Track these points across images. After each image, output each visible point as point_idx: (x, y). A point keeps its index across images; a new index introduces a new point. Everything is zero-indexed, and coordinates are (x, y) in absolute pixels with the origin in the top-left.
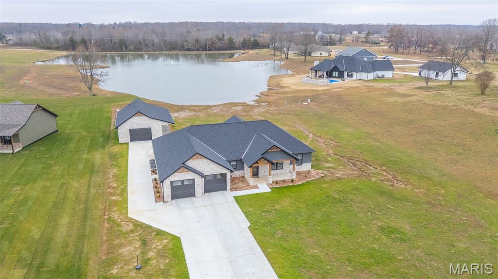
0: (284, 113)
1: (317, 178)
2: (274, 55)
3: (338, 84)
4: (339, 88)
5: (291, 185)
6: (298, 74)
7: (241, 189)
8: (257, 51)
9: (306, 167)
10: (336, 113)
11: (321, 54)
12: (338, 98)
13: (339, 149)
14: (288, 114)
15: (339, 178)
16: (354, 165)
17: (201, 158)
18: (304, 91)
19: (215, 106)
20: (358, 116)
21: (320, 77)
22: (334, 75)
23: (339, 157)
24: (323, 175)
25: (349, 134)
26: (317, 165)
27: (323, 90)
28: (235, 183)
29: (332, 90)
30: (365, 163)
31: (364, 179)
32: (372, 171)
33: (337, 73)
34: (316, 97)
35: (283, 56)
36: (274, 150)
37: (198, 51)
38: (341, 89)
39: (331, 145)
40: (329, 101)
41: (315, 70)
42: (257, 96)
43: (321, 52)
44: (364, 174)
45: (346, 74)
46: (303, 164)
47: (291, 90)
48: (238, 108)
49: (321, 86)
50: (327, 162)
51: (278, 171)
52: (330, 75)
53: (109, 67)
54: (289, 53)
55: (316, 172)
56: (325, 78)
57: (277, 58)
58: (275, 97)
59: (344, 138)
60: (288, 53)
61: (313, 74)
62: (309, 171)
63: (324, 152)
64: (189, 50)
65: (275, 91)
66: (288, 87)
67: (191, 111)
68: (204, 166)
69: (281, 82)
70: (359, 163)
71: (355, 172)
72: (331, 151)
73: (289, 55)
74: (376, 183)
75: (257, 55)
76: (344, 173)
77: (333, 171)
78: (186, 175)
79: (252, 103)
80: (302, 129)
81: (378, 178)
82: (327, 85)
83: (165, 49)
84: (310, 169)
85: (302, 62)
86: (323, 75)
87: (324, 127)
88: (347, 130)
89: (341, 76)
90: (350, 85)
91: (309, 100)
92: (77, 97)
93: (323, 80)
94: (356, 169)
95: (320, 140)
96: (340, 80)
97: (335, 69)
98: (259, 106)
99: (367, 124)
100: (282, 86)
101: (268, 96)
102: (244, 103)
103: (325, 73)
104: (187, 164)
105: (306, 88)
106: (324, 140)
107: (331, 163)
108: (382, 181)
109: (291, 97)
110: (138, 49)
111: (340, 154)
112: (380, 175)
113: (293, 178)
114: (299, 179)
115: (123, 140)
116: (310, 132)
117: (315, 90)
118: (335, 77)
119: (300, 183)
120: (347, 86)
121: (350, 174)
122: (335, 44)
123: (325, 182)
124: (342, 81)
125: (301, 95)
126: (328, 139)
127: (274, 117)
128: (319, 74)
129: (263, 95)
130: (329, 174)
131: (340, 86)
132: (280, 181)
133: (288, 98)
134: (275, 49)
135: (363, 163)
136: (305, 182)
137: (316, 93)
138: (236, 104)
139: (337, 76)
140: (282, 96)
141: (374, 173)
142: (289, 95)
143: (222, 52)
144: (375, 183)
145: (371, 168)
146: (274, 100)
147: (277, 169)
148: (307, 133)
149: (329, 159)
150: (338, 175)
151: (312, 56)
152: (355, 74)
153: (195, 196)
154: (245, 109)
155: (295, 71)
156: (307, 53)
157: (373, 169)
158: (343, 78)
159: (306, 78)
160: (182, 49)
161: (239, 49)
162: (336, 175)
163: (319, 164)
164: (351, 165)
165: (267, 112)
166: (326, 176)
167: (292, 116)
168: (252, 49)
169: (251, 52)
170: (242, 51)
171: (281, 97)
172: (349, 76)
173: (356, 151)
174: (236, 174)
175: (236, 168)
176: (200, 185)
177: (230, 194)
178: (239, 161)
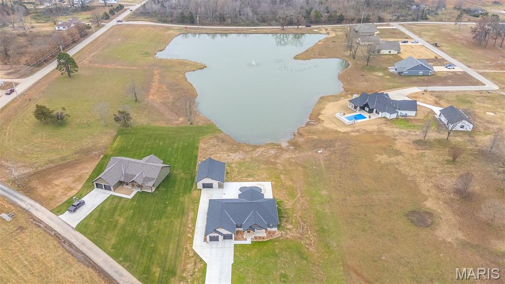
0: (298, 164)
1: (276, 237)
3: (363, 122)
5: (262, 240)
7: (239, 239)
9: (275, 229)
11: (390, 52)
12: (346, 148)
13: (305, 212)
14: (300, 165)
15: (287, 239)
16: (303, 229)
17: (221, 228)
18: (329, 132)
22: (366, 109)
23: (300, 220)
24: (280, 236)
25: (320, 197)
26: (283, 226)
27: (344, 133)
28: (238, 235)
29: (351, 133)
31: (299, 241)
32: (307, 235)
33: (368, 109)
34: (331, 144)
36: (255, 225)
43: (390, 50)
44: (302, 237)
45: (375, 110)
46: (273, 228)
47: (321, 129)
50: (291, 223)
55: (278, 233)
56: (358, 111)
58: (305, 137)
62: (275, 232)
63: (296, 214)
65: (309, 127)
66: (322, 122)
68: (223, 231)
69: (322, 112)
70: (306, 227)
71: (298, 235)
72: (300, 214)
76: (292, 234)
77: (289, 232)
79: (284, 146)
80: (298, 186)
81: (306, 241)
82: (351, 125)
90: (368, 128)
94: (301, 232)
95: (301, 200)
97: (367, 105)
98: (287, 151)
100: (319, 119)
101: (301, 135)
106: (303, 201)
108: (306, 244)
109: (315, 140)
111: (302, 217)
113: (265, 236)
114: (267, 237)
115: (199, 187)
116: (301, 190)
118: (366, 111)
119: (266, 240)
121: (294, 237)
123: (279, 241)
126: (306, 201)
129: (298, 133)
130: (284, 235)
131: (360, 127)
132: (258, 237)
135: (308, 228)
136: (269, 239)
139: (368, 111)
142: (315, 137)
148: (298, 191)
149: (294, 221)
151: (381, 53)
152: (380, 113)
153: (219, 241)
158: (372, 113)
161: (325, 22)
162: (287, 236)
164: (301, 228)
165: (289, 160)
166: (282, 236)
172: (377, 112)
173: (312, 216)
174: (241, 229)
175: (241, 227)
176: (221, 238)
177: (233, 242)
178: (241, 225)
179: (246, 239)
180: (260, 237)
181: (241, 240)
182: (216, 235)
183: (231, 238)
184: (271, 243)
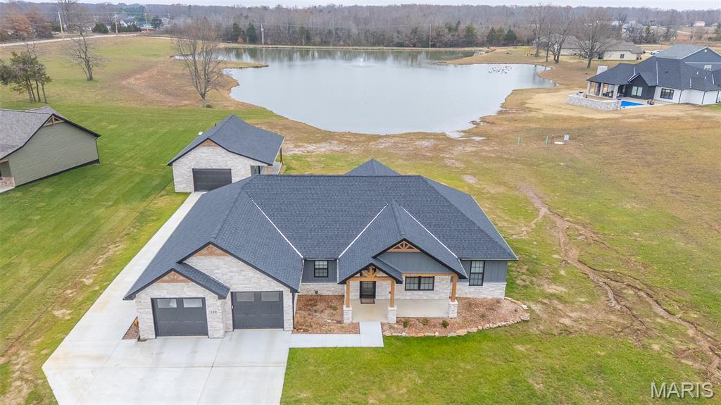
0: (507, 159)
1: (510, 322)
2: (537, 55)
3: (638, 108)
4: (637, 117)
5: (437, 334)
6: (568, 88)
7: (321, 328)
8: (510, 49)
9: (493, 290)
10: (615, 166)
11: (622, 56)
12: (628, 137)
13: (594, 249)
14: (515, 161)
15: (566, 331)
16: (618, 296)
17: (219, 255)
18: (565, 119)
19: (387, 136)
20: (661, 178)
21: (606, 95)
22: (634, 93)
23: (587, 270)
24: (526, 316)
25: (629, 215)
26: (526, 287)
27: (604, 119)
28: (316, 311)
29: (622, 120)
30: (648, 294)
31: (631, 340)
32: (659, 320)
33: (640, 89)
34: (583, 133)
35: (552, 58)
36: (404, 250)
37: (414, 46)
38: (641, 120)
39: (580, 238)
40: (610, 141)
41: (598, 82)
42: (473, 122)
43: (622, 53)
44: (637, 325)
45: (658, 91)
46: (485, 284)
47: (541, 116)
48: (425, 143)
49: (601, 111)
50: (555, 279)
51: (421, 293)
52: (625, 91)
53: (267, 66)
54: (562, 53)
55: (512, 307)
56: (615, 96)
57: (541, 61)
58: (507, 126)
59: (616, 225)
60: (559, 53)
61: (593, 90)
62: (498, 301)
63: (558, 253)
64: (401, 45)
65: (509, 116)
66: (537, 110)
67: (341, 142)
68: (232, 272)
69: (528, 101)
70: (631, 292)
71: (613, 317)
72: (574, 253)
73: (560, 57)
74: (661, 360)
75: (507, 56)
76: (583, 315)
77: (560, 306)
78: (186, 288)
79: (456, 136)
80: (532, 195)
81: (669, 343)
82: (615, 110)
83: (364, 42)
84: (503, 297)
85: (582, 69)
86: (612, 92)
87: (579, 194)
88: (628, 206)
89: (648, 94)
90: (661, 114)
91: (567, 137)
92: (184, 108)
93: (611, 101)
94: (618, 307)
95: (559, 222)
96: (644, 102)
97: (638, 81)
98: (465, 142)
99: (677, 197)
100: (528, 108)
101: (494, 123)
102: (443, 134)
103: (616, 88)
104: (190, 264)
105: (573, 114)
106: (567, 225)
107: (562, 284)
108: (678, 354)
109: (535, 129)
110: (325, 42)
111: (591, 263)
112: (676, 335)
113: (451, 316)
114: (465, 319)
115: (182, 186)
116: (545, 203)
117: (588, 119)
118: (636, 97)
119: (462, 332)
120: (655, 114)
121: (597, 322)
122: (655, 42)
123: (527, 339)
124: (649, 105)
125: (556, 125)
126: (578, 224)
127: (485, 165)
128: (605, 89)
129: (484, 122)
130: (545, 316)
131: (641, 114)
132: (418, 319)
133: (530, 129)
134: (539, 46)
135: (642, 294)
136: (475, 330)
137: (587, 124)
138: (424, 136)
139: (640, 94)
140: (520, 125)
141: (663, 328)
142: (532, 125)
143: (451, 49)
144: (659, 357)
145: (659, 310)
146: (502, 131)
147: (419, 289)
148: (538, 204)
149: (562, 272)
150: (567, 321)
151: (605, 59)
152: (677, 93)
153: (207, 334)
154: (437, 145)
155: (564, 82)
156: (594, 54)
157: (663, 313)
158: (652, 98)
159: (575, 96)
160: (391, 44)
161: (482, 45)
162: (562, 320)
163: (532, 282)
164: (611, 295)
165: (476, 153)
166: (536, 319)
167: (521, 166)
168: (504, 45)
169: (499, 50)
170: (486, 49)
171: (516, 127)
172: (663, 95)
173: (633, 259)
174: (328, 289)
175: (327, 276)
176: (218, 312)
177: (286, 340)
178: (332, 262)
179: (355, 329)
180: (426, 322)
181: (331, 332)
182: (188, 291)
183: (279, 324)
184: (486, 345)
